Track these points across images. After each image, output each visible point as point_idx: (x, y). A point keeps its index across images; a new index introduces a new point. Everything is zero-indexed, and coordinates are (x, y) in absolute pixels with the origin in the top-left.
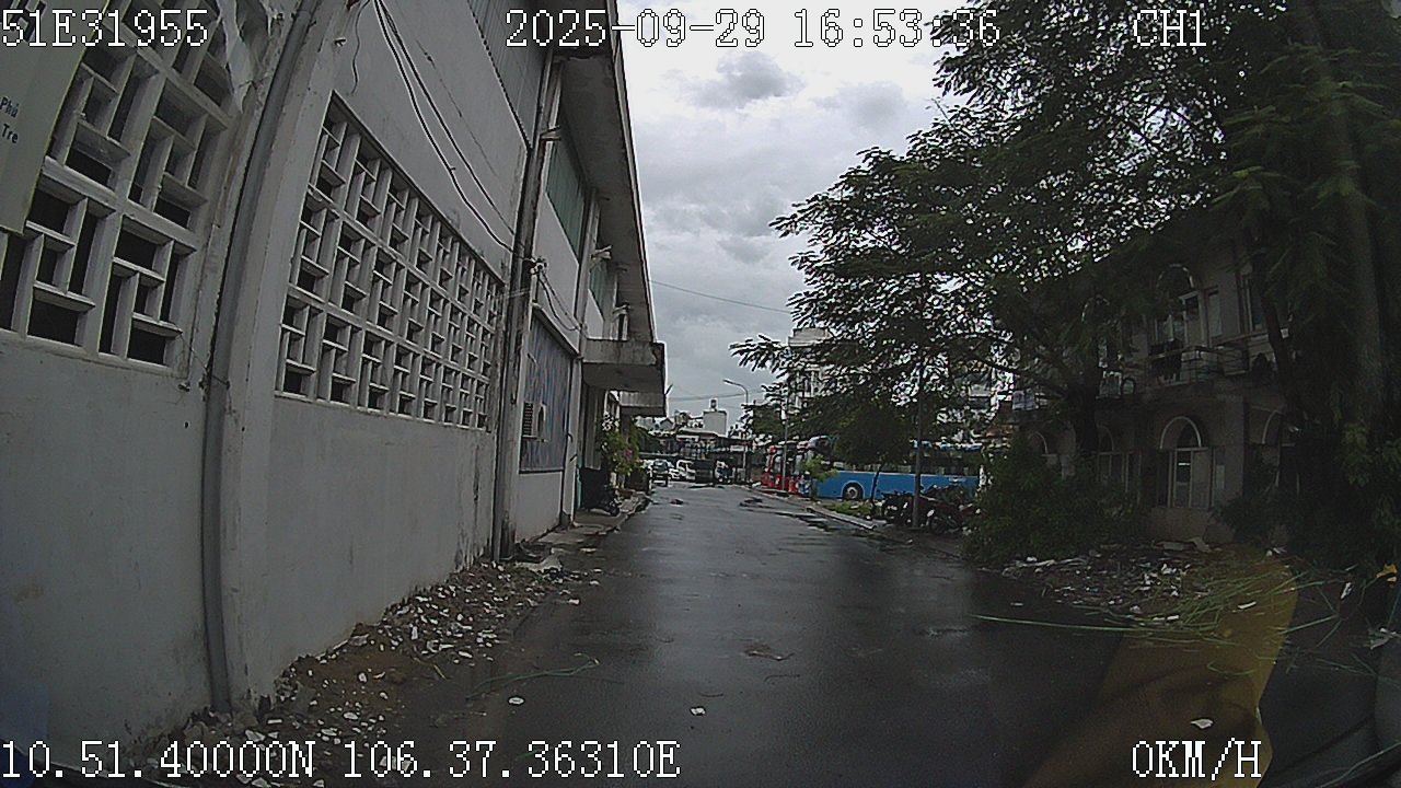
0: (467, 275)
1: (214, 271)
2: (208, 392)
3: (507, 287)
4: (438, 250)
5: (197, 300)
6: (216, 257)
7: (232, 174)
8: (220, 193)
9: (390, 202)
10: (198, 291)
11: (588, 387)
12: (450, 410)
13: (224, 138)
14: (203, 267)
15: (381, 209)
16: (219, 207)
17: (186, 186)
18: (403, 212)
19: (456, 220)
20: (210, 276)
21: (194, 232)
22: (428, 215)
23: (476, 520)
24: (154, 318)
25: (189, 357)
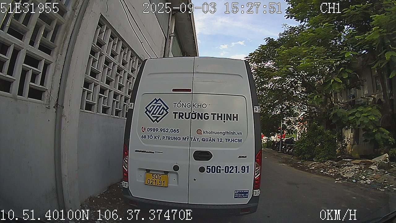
1: (59, 69)
2: (56, 110)
4: (138, 67)
5: (53, 78)
6: (60, 65)
7: (66, 38)
8: (61, 44)
9: (121, 51)
13: (63, 27)
14: (55, 68)
15: (119, 53)
16: (61, 48)
17: (49, 41)
18: (126, 55)
20: (57, 71)
21: (53, 57)
22: (134, 56)
24: (37, 84)
25: (50, 97)
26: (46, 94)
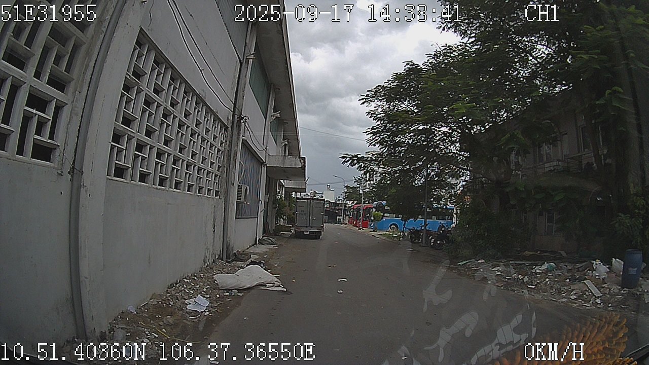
0: (210, 122)
1: (76, 114)
2: (72, 176)
3: (230, 129)
4: (195, 109)
5: (67, 129)
6: (78, 108)
7: (87, 66)
8: (80, 76)
9: (170, 85)
10: (68, 125)
11: (269, 178)
12: (201, 188)
13: (83, 49)
14: (71, 112)
15: (166, 87)
16: (80, 82)
17: (64, 71)
18: (177, 90)
19: (204, 95)
20: (74, 117)
21: (67, 95)
22: (190, 92)
23: (214, 241)
24: (45, 139)
25: (63, 158)
26: (57, 152)
